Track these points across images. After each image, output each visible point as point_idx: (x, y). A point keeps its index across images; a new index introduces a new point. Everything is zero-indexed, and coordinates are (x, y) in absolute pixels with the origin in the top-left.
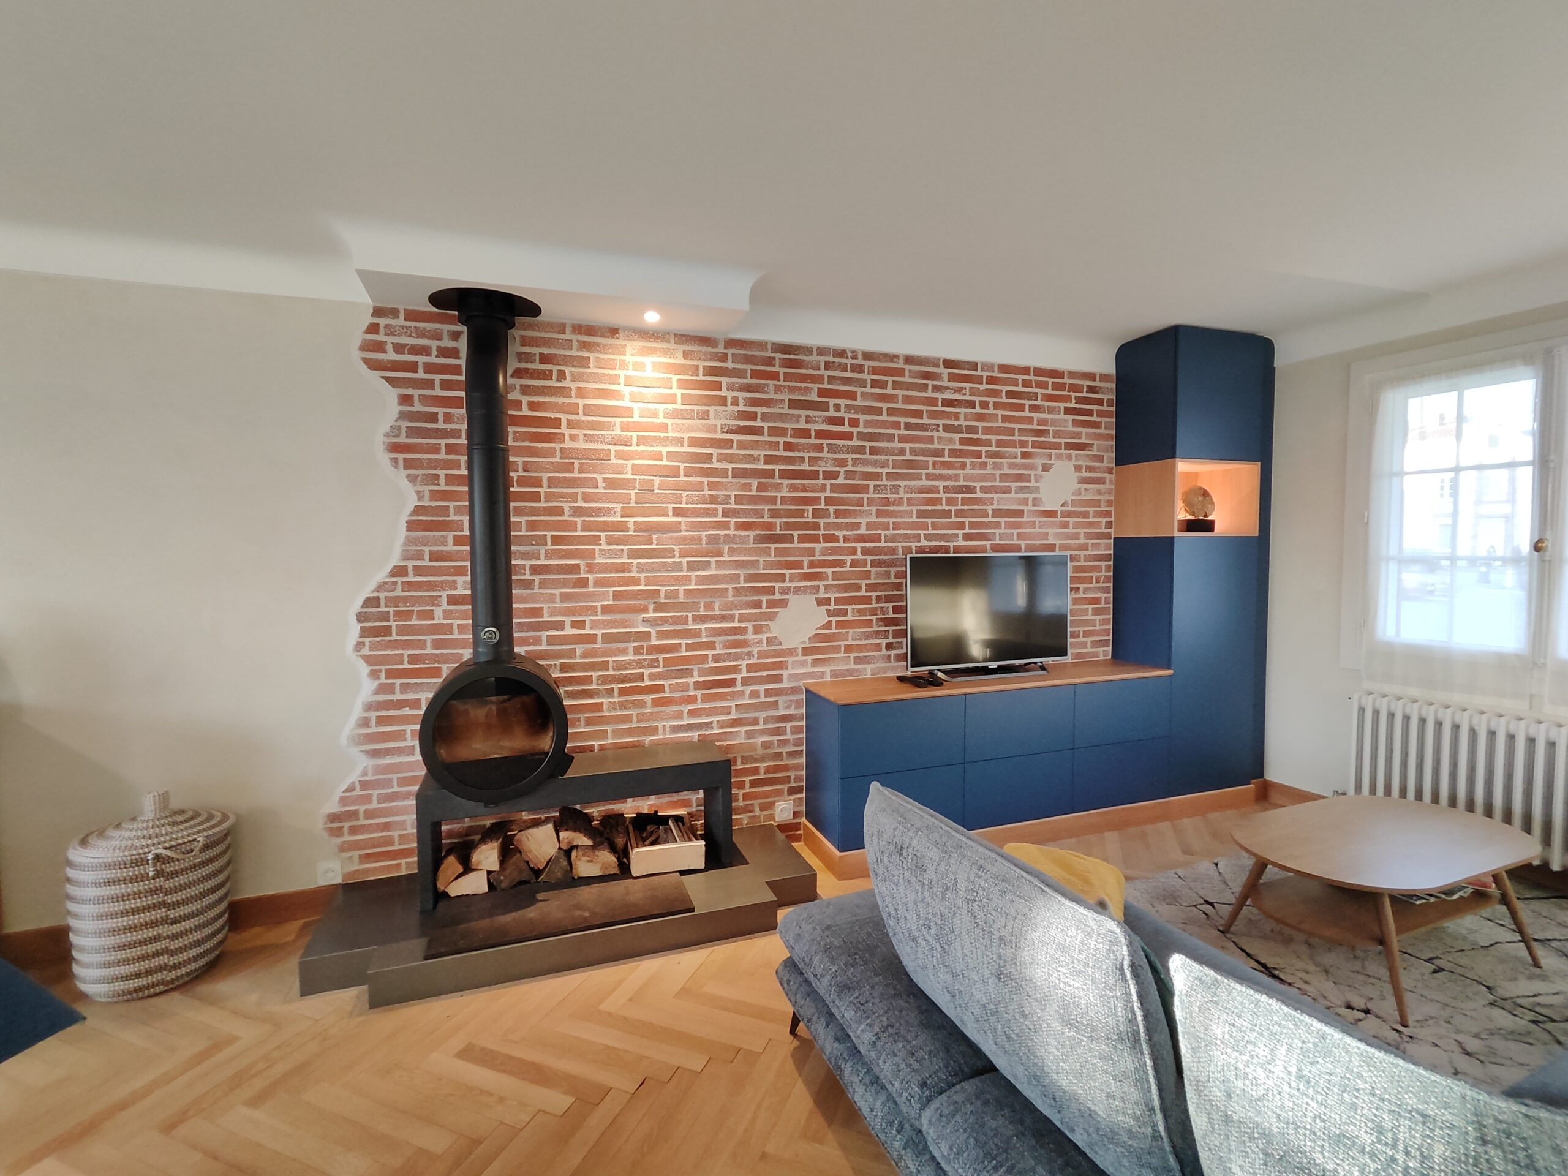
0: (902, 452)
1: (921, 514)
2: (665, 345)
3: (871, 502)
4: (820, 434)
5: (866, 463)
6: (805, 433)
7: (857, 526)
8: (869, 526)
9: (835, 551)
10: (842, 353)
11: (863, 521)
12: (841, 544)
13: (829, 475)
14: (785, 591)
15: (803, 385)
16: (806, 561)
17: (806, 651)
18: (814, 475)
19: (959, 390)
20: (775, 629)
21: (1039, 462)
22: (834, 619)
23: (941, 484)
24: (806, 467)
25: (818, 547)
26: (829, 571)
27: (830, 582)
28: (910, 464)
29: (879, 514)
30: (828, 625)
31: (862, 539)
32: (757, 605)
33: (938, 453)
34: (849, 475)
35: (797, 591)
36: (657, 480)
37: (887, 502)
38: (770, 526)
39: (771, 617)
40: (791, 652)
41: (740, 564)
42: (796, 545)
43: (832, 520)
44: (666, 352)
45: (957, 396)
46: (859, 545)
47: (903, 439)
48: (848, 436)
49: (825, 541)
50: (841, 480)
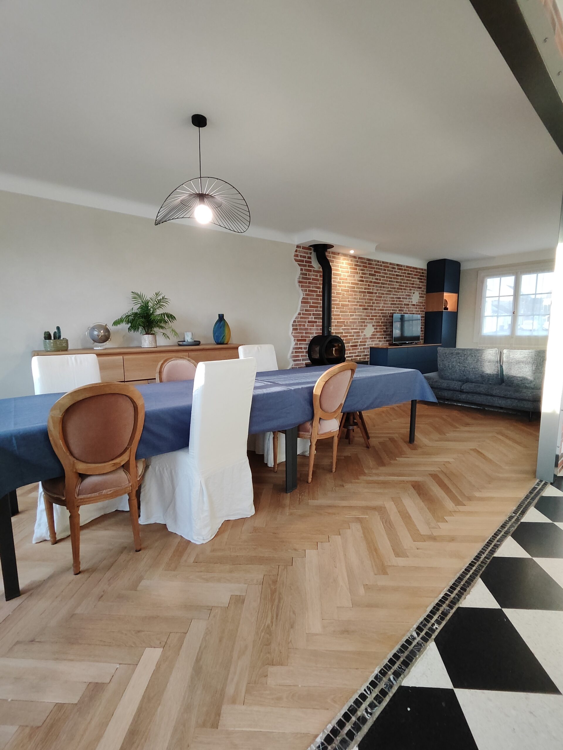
0: (388, 288)
1: (391, 304)
2: (347, 258)
3: (383, 300)
4: (375, 283)
5: (383, 290)
6: (371, 282)
7: (379, 307)
8: (383, 307)
9: (376, 313)
10: (378, 262)
11: (381, 305)
12: (377, 311)
13: (376, 293)
14: (367, 323)
15: (371, 269)
16: (371, 315)
17: (371, 338)
18: (372, 293)
19: (399, 272)
20: (365, 332)
21: (412, 291)
22: (375, 330)
23: (395, 296)
24: (371, 291)
25: (373, 311)
26: (375, 318)
27: (375, 321)
28: (390, 291)
29: (384, 303)
30: (374, 332)
31: (381, 310)
32: (362, 326)
33: (395, 288)
34: (379, 293)
35: (369, 323)
36: (345, 293)
37: (385, 301)
38: (365, 306)
39: (364, 329)
40: (367, 338)
41: (359, 315)
42: (369, 311)
43: (376, 305)
44: (348, 260)
45: (398, 274)
46: (380, 311)
47: (389, 285)
48: (379, 283)
49: (374, 310)
50: (377, 295)
